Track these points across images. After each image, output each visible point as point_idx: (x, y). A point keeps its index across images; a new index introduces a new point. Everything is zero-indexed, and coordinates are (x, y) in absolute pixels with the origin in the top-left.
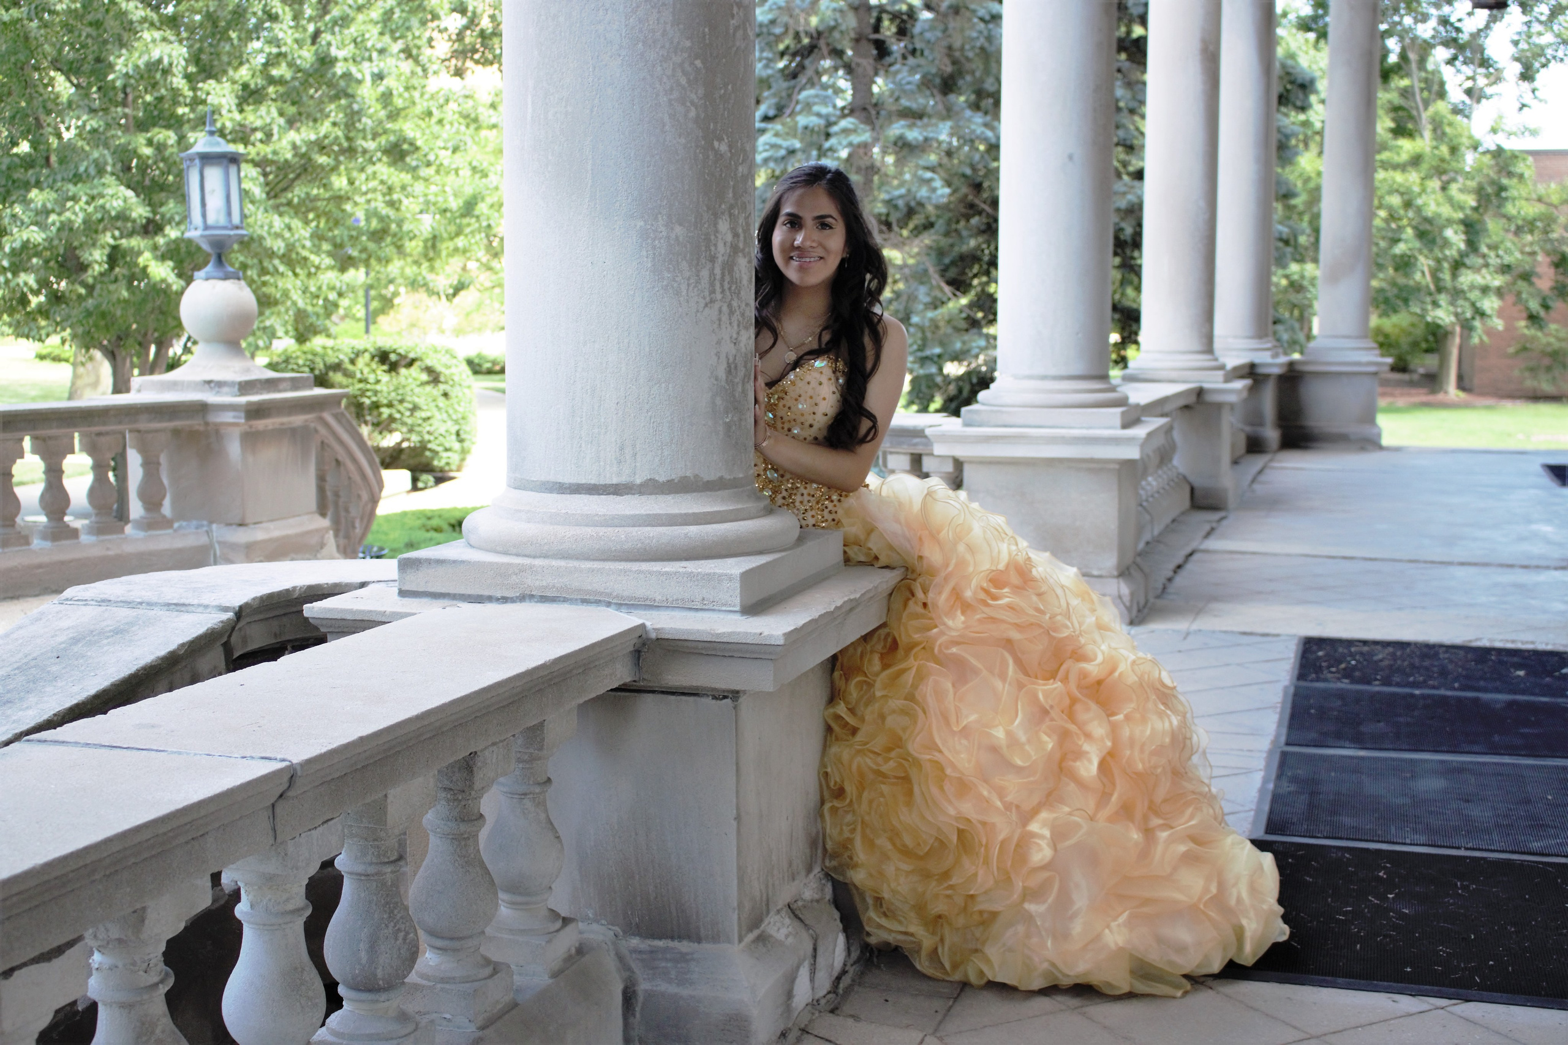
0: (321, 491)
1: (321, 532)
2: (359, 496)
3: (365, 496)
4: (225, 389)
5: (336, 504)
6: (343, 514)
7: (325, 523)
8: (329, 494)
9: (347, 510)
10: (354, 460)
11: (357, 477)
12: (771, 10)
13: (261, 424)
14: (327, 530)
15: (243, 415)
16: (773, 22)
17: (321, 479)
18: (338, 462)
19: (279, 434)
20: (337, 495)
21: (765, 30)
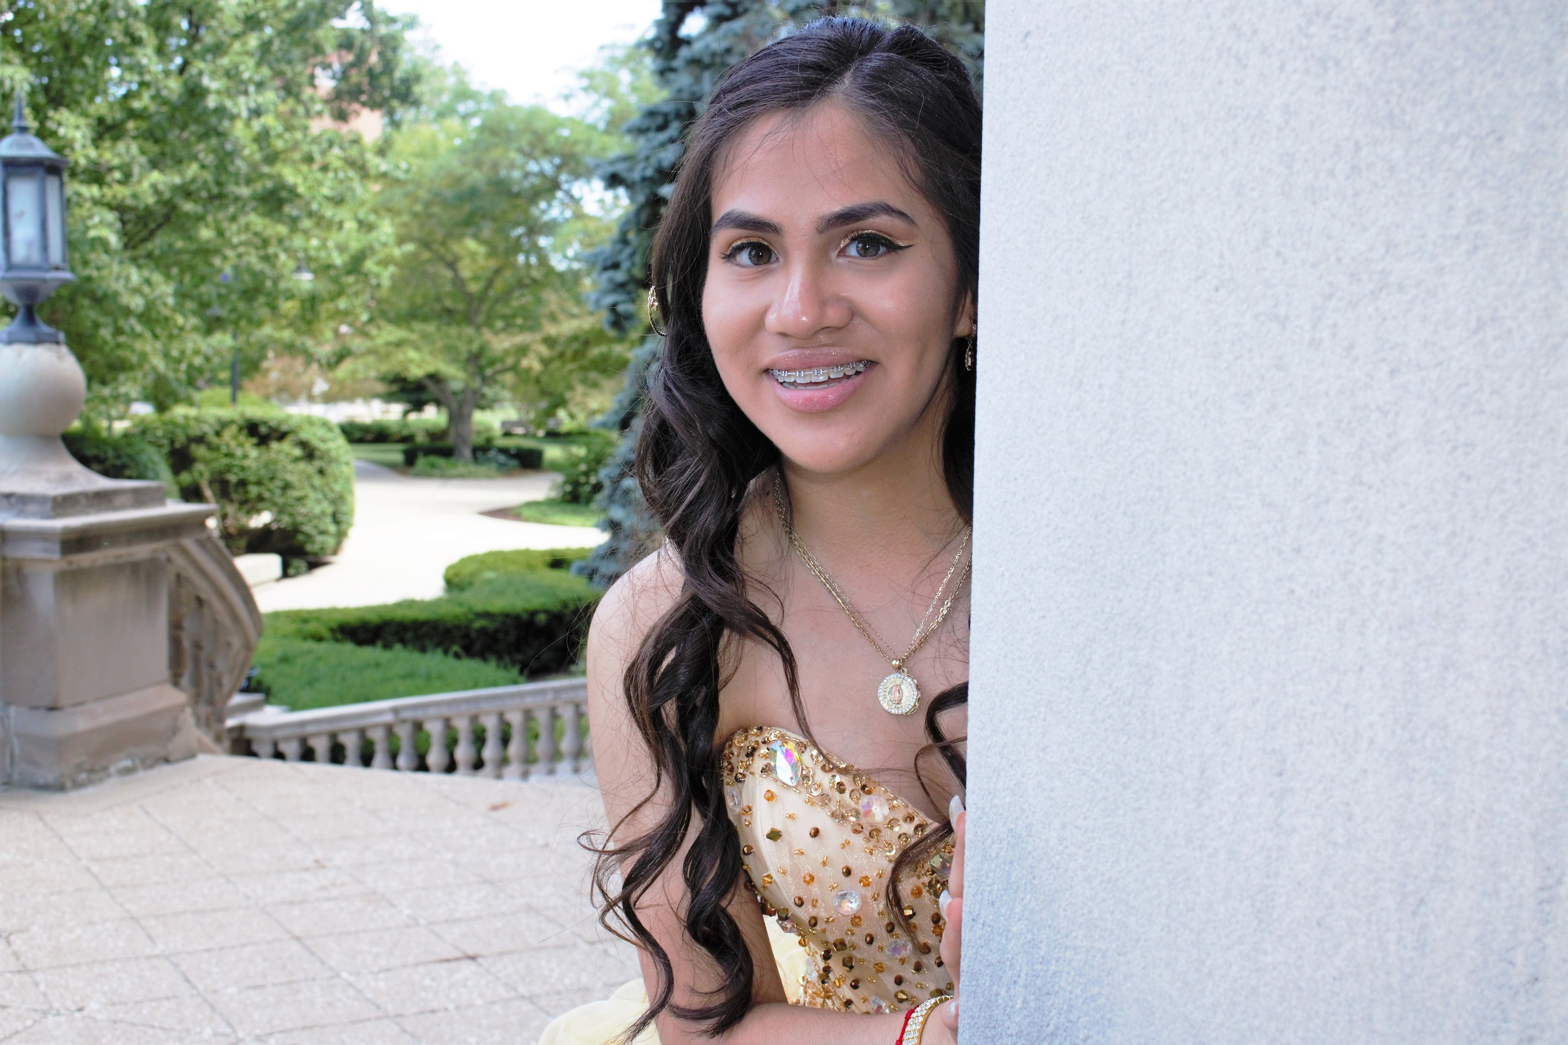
0: (175, 643)
1: (174, 711)
2: (229, 644)
3: (236, 642)
4: (32, 508)
5: (196, 660)
6: (204, 669)
7: (177, 697)
8: (186, 644)
9: (212, 666)
10: (222, 597)
11: (225, 619)
12: (725, 36)
13: (85, 559)
14: (181, 708)
15: (57, 547)
16: (728, 51)
17: (176, 627)
18: (200, 601)
19: (116, 569)
20: (198, 646)
21: (718, 60)
